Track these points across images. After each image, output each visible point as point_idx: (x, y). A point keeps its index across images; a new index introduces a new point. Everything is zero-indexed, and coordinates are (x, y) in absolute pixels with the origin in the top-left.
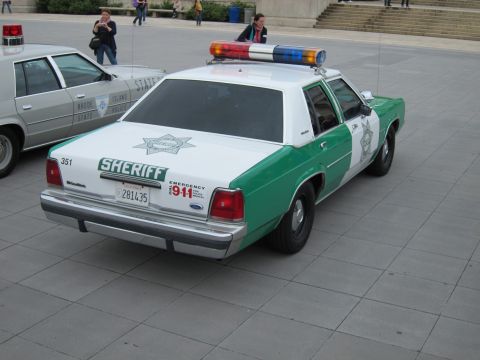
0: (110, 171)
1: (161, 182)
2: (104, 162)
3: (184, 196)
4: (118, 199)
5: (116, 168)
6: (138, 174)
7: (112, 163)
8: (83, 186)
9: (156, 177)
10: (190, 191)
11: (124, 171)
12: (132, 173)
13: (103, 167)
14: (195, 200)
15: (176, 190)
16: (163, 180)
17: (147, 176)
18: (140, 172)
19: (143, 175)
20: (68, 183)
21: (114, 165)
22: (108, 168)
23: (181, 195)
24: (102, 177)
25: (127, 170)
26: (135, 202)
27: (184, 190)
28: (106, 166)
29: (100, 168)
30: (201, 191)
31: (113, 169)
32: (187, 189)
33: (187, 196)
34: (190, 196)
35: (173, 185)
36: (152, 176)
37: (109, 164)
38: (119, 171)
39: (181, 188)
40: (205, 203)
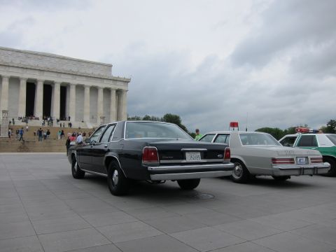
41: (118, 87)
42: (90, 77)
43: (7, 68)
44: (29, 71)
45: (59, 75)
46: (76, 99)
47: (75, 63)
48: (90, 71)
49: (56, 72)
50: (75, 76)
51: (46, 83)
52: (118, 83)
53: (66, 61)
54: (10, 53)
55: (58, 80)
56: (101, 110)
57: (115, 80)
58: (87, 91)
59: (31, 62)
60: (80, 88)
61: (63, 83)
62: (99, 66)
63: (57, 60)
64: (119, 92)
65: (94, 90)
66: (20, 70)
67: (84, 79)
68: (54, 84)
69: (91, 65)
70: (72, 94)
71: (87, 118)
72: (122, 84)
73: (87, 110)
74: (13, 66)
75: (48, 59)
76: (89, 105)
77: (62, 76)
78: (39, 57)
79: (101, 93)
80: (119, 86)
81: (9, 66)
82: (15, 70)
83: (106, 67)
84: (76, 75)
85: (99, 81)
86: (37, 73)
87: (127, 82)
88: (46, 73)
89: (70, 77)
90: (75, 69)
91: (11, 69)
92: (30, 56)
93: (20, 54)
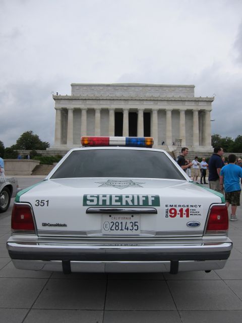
0: (98, 204)
1: (156, 208)
2: (89, 198)
3: (181, 216)
4: (104, 232)
5: (104, 201)
6: (131, 203)
7: (98, 197)
8: (65, 225)
9: (150, 203)
10: (187, 211)
11: (114, 203)
12: (124, 203)
13: (88, 202)
14: (192, 219)
15: (172, 212)
16: (159, 205)
17: (141, 203)
18: (133, 201)
19: (136, 203)
20: (44, 225)
21: (101, 199)
22: (95, 203)
23: (178, 216)
24: (88, 212)
25: (116, 201)
26: (125, 232)
27: (181, 210)
28: (92, 201)
29: (85, 204)
30: (198, 209)
31: (101, 203)
32: (184, 209)
33: (184, 216)
34: (188, 216)
35: (169, 208)
36: (146, 202)
37: (95, 199)
38: (108, 203)
39: (178, 209)
40: (202, 219)
41: (200, 108)
42: (171, 100)
43: (99, 101)
44: (115, 102)
45: (142, 102)
46: (158, 124)
47: (157, 89)
48: (170, 95)
49: (139, 100)
50: (156, 102)
51: (131, 111)
52: (200, 104)
53: (149, 88)
54: (101, 88)
55: (141, 107)
56: (183, 132)
57: (197, 101)
58: (169, 115)
59: (118, 94)
60: (162, 113)
61: (145, 110)
62: (181, 89)
63: (141, 88)
64: (202, 113)
65: (176, 113)
66: (108, 102)
67: (165, 103)
68: (138, 111)
69: (173, 89)
70: (155, 119)
71: (169, 142)
72: (205, 104)
73: (169, 134)
74: (103, 99)
75: (133, 89)
76: (171, 129)
77: (145, 103)
78: (125, 88)
79: (183, 116)
80: (202, 106)
81: (99, 100)
82: (104, 102)
83: (188, 89)
84: (157, 100)
85: (180, 103)
86: (123, 102)
87: (210, 101)
88: (130, 102)
89: (152, 103)
90: (156, 95)
91: (101, 102)
92: (117, 88)
93: (109, 88)
